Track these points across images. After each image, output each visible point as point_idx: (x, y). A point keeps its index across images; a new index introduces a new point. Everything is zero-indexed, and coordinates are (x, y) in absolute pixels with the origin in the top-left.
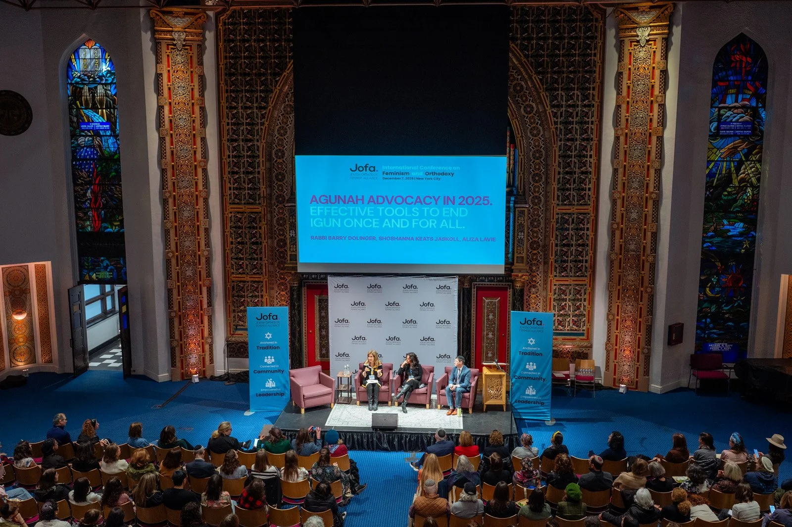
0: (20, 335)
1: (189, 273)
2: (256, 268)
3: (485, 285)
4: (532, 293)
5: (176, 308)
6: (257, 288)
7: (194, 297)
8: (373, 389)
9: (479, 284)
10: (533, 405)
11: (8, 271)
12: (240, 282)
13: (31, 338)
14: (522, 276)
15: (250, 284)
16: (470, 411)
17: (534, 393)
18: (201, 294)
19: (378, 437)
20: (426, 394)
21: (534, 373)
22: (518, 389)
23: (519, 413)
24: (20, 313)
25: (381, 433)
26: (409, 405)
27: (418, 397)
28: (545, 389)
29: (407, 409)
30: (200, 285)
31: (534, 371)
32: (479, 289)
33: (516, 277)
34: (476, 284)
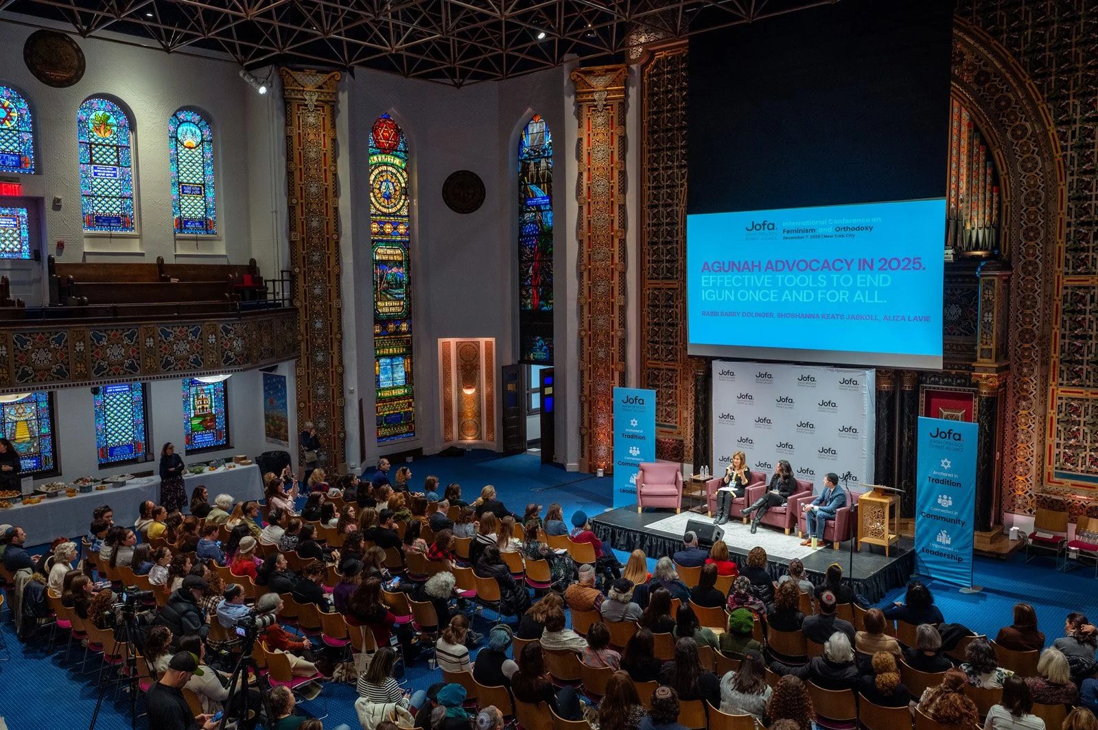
0: (469, 410)
1: (601, 355)
2: (671, 353)
3: (938, 388)
4: (1021, 408)
5: (586, 392)
6: (672, 377)
7: (605, 381)
8: (724, 499)
9: (930, 388)
10: (945, 559)
11: (461, 346)
12: (656, 369)
13: (478, 414)
14: (988, 378)
15: (664, 371)
16: (836, 545)
17: (948, 542)
18: (613, 379)
20: (785, 514)
21: (949, 512)
22: (927, 532)
23: (927, 568)
24: (470, 388)
26: (765, 526)
27: (775, 516)
28: (965, 538)
29: (758, 529)
30: (612, 369)
31: (950, 508)
32: (930, 395)
33: (979, 379)
34: (926, 387)
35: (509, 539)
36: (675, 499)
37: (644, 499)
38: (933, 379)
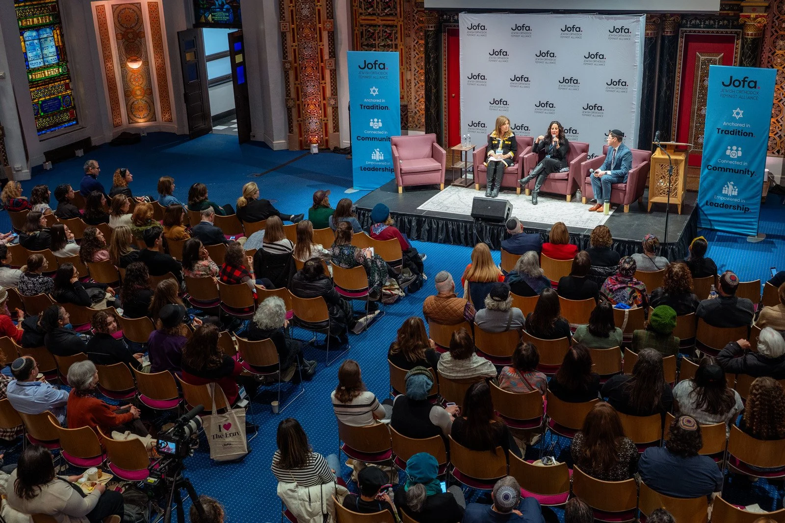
0: (138, 87)
1: (305, 12)
2: (389, 7)
3: (699, 32)
4: (778, 47)
5: (291, 58)
6: (390, 34)
7: (313, 44)
8: (495, 170)
9: (690, 32)
10: (732, 210)
11: (118, 10)
12: (370, 26)
13: (149, 92)
14: (757, 17)
15: (381, 28)
16: (626, 209)
17: (735, 193)
18: (321, 41)
19: (480, 229)
20: (567, 180)
21: (738, 163)
22: (712, 185)
23: (710, 220)
24: (135, 61)
25: (483, 224)
27: (553, 183)
28: (755, 187)
29: (539, 199)
30: (320, 28)
31: (739, 159)
32: (689, 39)
33: (746, 20)
34: (686, 31)
35: (311, 246)
36: (438, 174)
37: (405, 177)
38: (693, 22)
